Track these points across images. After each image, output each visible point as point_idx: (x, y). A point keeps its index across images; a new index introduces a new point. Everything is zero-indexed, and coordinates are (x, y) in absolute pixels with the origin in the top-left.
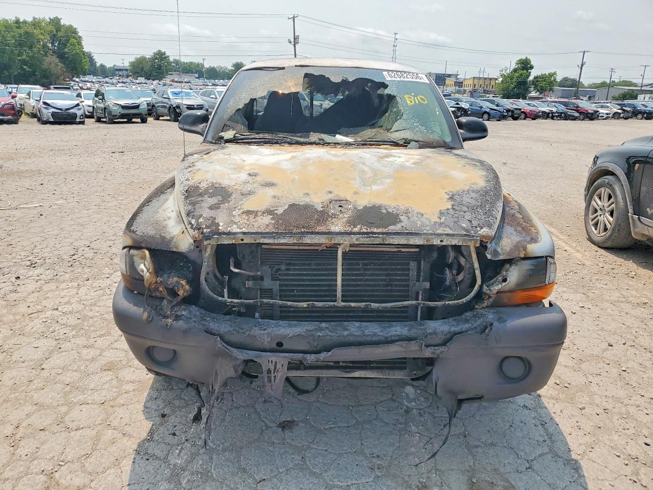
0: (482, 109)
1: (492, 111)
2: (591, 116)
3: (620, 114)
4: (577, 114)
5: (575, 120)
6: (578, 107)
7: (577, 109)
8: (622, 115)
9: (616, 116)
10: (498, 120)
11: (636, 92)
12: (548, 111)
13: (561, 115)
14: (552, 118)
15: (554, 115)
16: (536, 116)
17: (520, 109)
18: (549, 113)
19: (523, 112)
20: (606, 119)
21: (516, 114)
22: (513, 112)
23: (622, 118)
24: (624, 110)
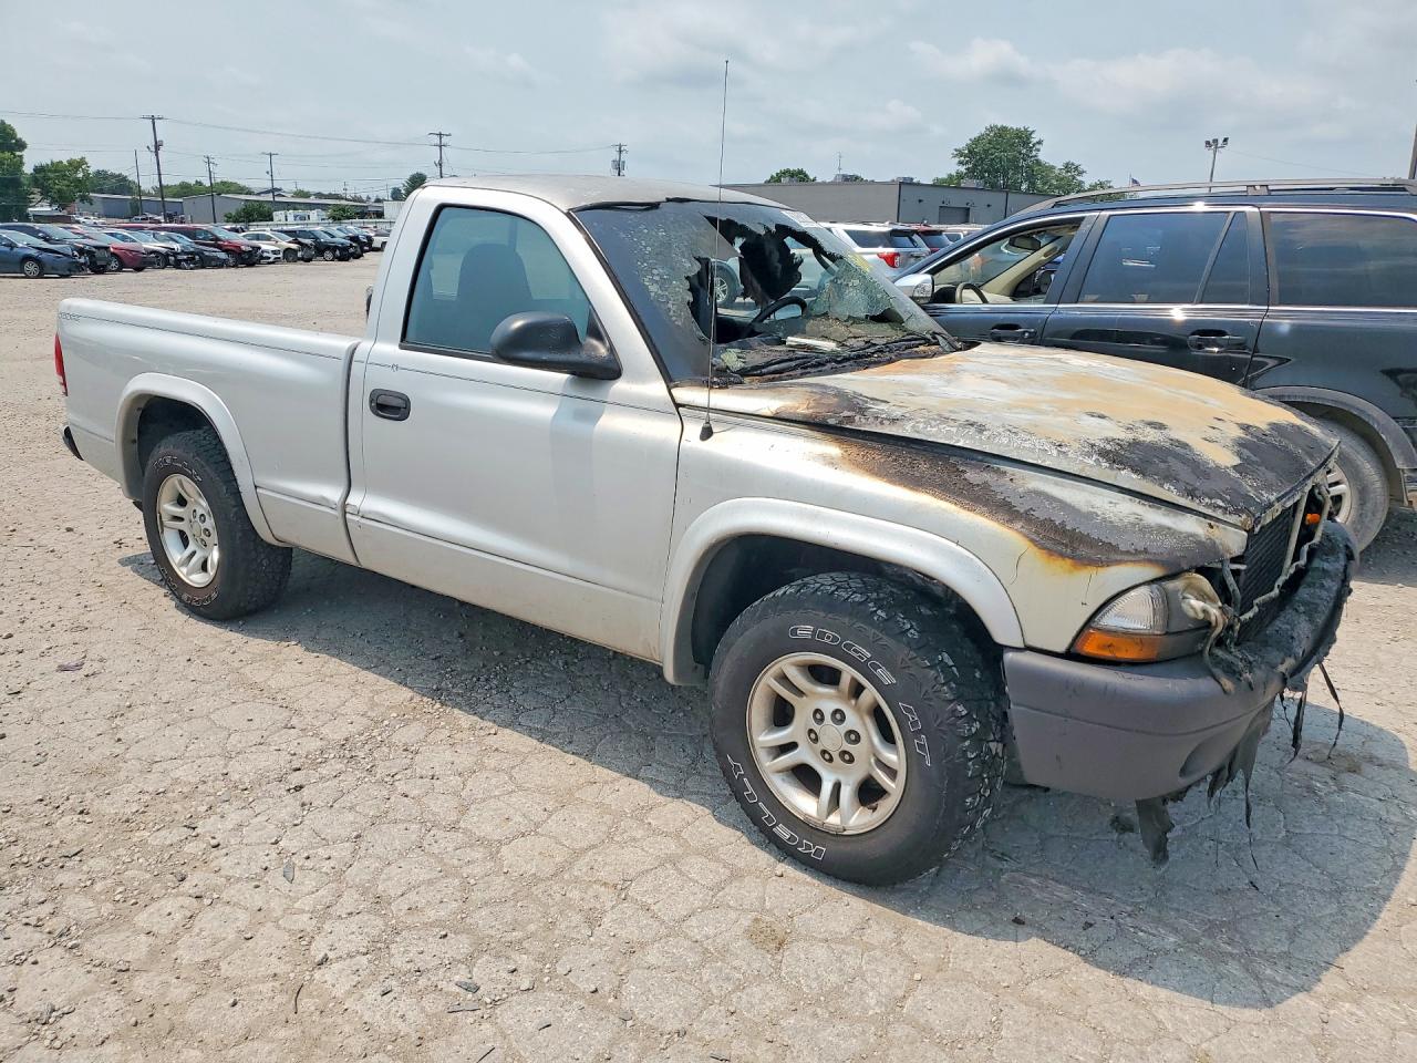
0: (15, 249)
1: (44, 255)
2: (248, 258)
3: (295, 251)
4: (223, 255)
5: (221, 266)
6: (217, 239)
7: (216, 242)
8: (299, 254)
9: (289, 256)
10: (62, 276)
11: (267, 206)
12: (164, 250)
13: (194, 259)
14: (177, 265)
15: (180, 257)
16: (145, 263)
17: (107, 248)
18: (168, 255)
19: (113, 254)
20: (273, 263)
21: (101, 259)
22: (90, 254)
23: (299, 259)
24: (299, 243)
